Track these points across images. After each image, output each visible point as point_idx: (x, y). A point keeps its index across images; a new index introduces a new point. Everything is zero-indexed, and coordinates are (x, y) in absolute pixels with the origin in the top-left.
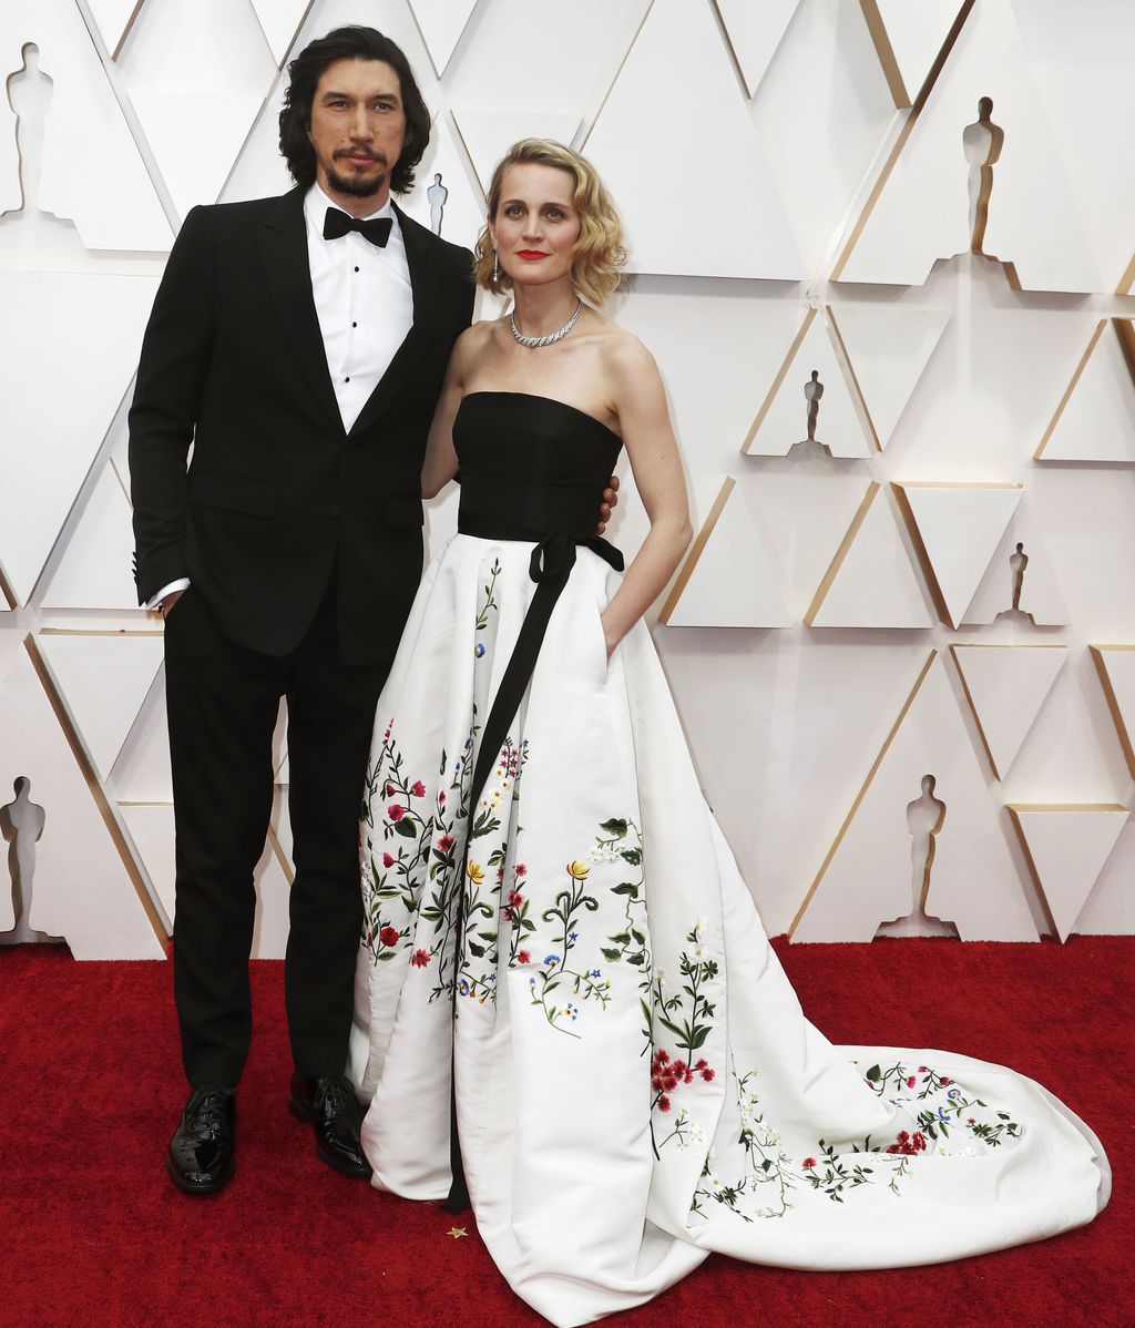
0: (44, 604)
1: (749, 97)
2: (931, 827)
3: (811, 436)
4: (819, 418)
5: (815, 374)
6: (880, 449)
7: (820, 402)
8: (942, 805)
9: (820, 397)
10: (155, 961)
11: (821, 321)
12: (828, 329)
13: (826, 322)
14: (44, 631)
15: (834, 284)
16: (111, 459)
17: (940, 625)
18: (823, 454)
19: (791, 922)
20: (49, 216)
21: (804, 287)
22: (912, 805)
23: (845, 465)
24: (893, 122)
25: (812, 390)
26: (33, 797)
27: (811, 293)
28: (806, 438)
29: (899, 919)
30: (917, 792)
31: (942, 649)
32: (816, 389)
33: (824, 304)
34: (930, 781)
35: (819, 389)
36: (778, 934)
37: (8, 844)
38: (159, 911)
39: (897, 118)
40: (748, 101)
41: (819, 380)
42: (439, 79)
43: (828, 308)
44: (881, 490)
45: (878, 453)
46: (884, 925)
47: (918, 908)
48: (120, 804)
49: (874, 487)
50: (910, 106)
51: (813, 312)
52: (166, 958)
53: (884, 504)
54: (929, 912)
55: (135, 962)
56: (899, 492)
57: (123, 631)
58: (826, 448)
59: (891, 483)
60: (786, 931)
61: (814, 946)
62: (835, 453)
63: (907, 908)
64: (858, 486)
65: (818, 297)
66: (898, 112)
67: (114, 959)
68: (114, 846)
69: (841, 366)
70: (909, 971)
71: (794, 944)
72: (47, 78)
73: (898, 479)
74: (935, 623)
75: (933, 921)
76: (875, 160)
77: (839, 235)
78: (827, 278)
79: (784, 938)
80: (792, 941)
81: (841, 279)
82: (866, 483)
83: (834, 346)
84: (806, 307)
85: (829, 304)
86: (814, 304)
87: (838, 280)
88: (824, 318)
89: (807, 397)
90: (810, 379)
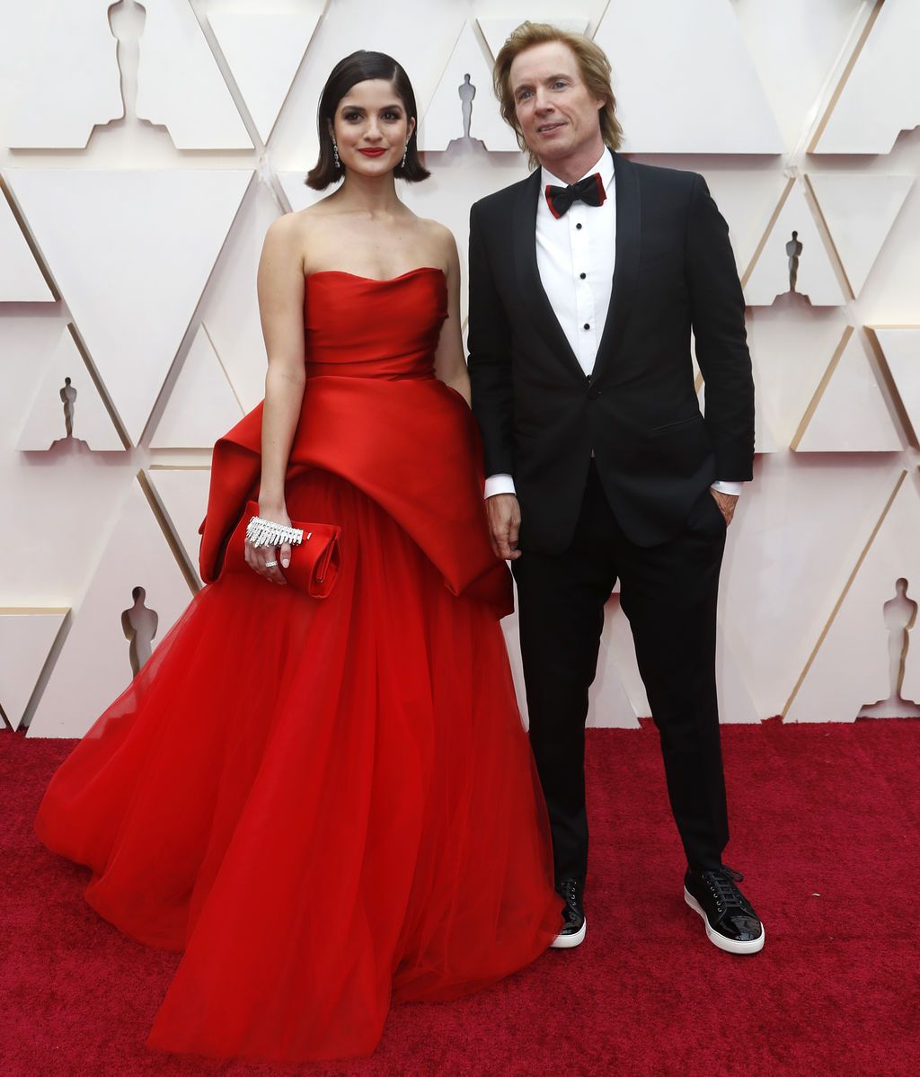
0: (152, 446)
2: (905, 624)
3: (792, 288)
4: (799, 272)
5: (795, 234)
6: (853, 297)
7: (800, 258)
8: (913, 604)
9: (799, 254)
11: (799, 189)
13: (804, 189)
14: (153, 467)
15: (810, 155)
16: (203, 323)
17: (910, 449)
18: (804, 304)
19: (784, 704)
20: (146, 123)
21: (785, 159)
22: (887, 604)
23: (825, 312)
24: (861, 11)
25: (793, 248)
26: (148, 604)
27: (790, 165)
28: (788, 289)
29: (879, 703)
30: (892, 593)
31: (912, 470)
32: (795, 247)
33: (802, 172)
34: (903, 583)
35: (799, 247)
36: (774, 716)
37: (129, 642)
39: (864, 9)
41: (799, 239)
43: (806, 177)
44: (855, 335)
45: (852, 300)
46: (865, 707)
47: (895, 693)
49: (849, 330)
51: (792, 181)
53: (856, 346)
54: (904, 696)
56: (870, 334)
58: (806, 298)
59: (863, 326)
60: (779, 713)
61: (804, 725)
63: (885, 693)
64: (835, 330)
65: (797, 167)
66: (865, 3)
69: (818, 226)
70: (887, 745)
71: (787, 724)
72: (141, 8)
73: (870, 323)
74: (905, 448)
75: (909, 704)
76: (844, 47)
77: (814, 114)
78: (805, 151)
79: (778, 719)
80: (785, 721)
81: (817, 151)
82: (841, 328)
83: (812, 209)
84: (785, 175)
85: (806, 173)
86: (793, 173)
87: (815, 152)
88: (802, 185)
89: (788, 254)
90: (791, 239)
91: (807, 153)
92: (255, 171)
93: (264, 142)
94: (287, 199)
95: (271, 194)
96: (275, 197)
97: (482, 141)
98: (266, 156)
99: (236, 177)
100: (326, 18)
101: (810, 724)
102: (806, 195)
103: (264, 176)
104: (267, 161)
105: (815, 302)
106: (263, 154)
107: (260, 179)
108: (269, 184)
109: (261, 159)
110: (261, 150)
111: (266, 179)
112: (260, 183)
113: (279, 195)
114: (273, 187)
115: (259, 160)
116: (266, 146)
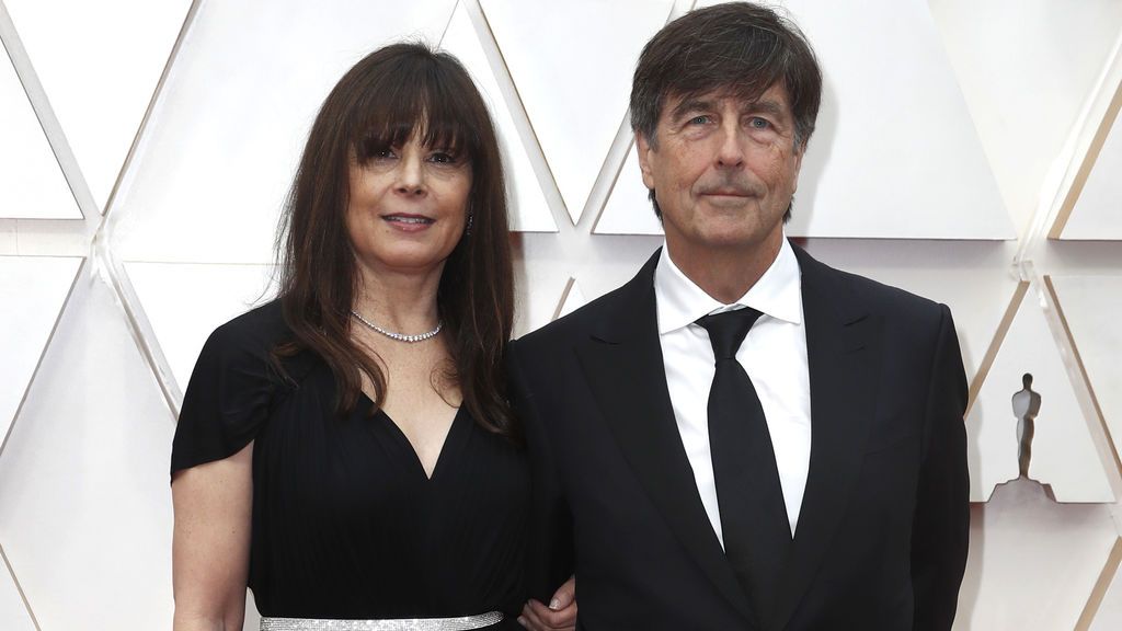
3: (1023, 472)
4: (1035, 447)
5: (1028, 379)
7: (1035, 420)
9: (1035, 413)
11: (1037, 299)
12: (1046, 311)
13: (1043, 300)
15: (1055, 242)
18: (1043, 498)
21: (1012, 249)
23: (1080, 513)
25: (1026, 402)
27: (1021, 259)
28: (1016, 474)
32: (1030, 402)
33: (1039, 272)
35: (1036, 400)
41: (1034, 387)
43: (1047, 279)
51: (1024, 286)
58: (1047, 488)
62: (1060, 496)
64: (1098, 545)
65: (1030, 262)
69: (1068, 365)
78: (1046, 233)
81: (1065, 235)
82: (1110, 540)
83: (1056, 336)
84: (1013, 279)
85: (1047, 274)
86: (1025, 273)
87: (1061, 237)
88: (1041, 294)
89: (1016, 413)
90: (1020, 387)
91: (1049, 239)
92: (85, 259)
93: (101, 210)
94: (142, 309)
95: (115, 300)
96: (119, 302)
98: (106, 230)
103: (97, 266)
104: (106, 240)
105: (1061, 495)
106: (100, 229)
107: (93, 273)
108: (109, 281)
109: (95, 238)
110: (94, 222)
111: (105, 275)
112: (93, 281)
113: (128, 302)
114: (117, 288)
115: (93, 237)
116: (104, 214)
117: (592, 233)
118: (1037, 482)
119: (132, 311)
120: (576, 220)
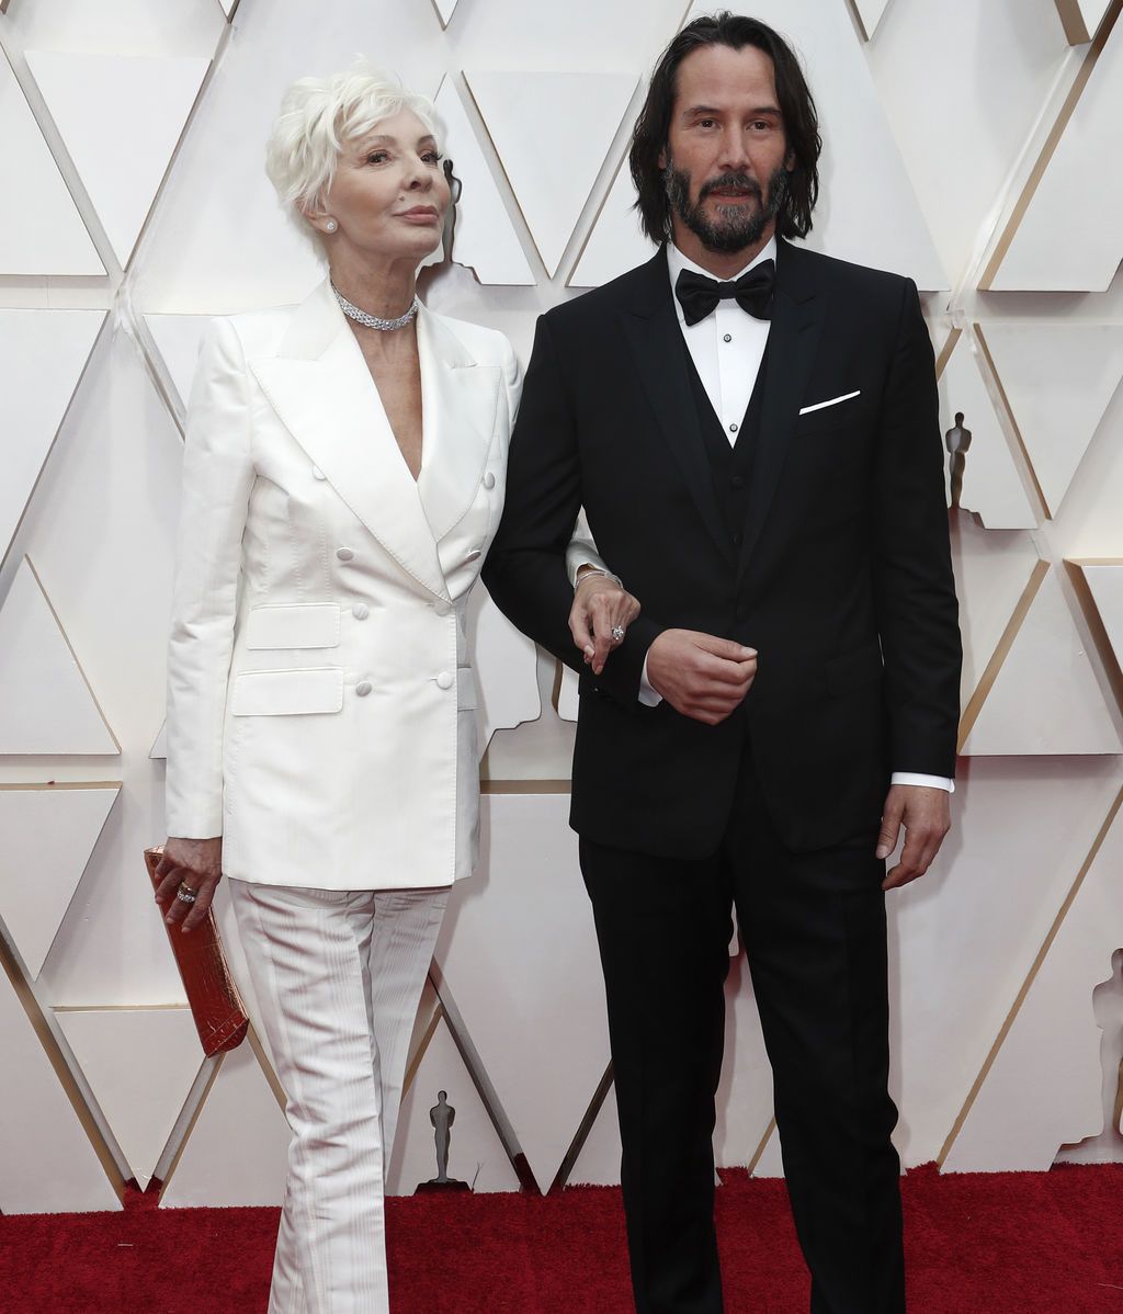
1: (866, 39)
3: (955, 501)
4: (965, 476)
5: (959, 417)
6: (1048, 516)
7: (966, 454)
9: (966, 448)
10: (107, 1213)
11: (967, 344)
12: (976, 356)
13: (974, 347)
15: (984, 293)
16: (26, 556)
19: (941, 1146)
21: (944, 299)
22: (1099, 989)
23: (1004, 538)
24: (1065, 62)
25: (957, 438)
27: (953, 309)
28: (948, 503)
29: (1085, 1140)
32: (960, 438)
33: (972, 321)
34: (1122, 955)
35: (966, 437)
36: (925, 1162)
38: (111, 1147)
39: (1071, 59)
40: (866, 44)
41: (965, 425)
42: (444, 28)
43: (977, 327)
44: (1051, 572)
45: (1046, 520)
46: (1065, 1147)
47: (1110, 1123)
48: (56, 1009)
49: (1042, 567)
50: (1088, 40)
51: (956, 333)
52: (121, 1209)
53: (1054, 588)
55: (83, 1214)
56: (1075, 573)
57: (52, 783)
58: (977, 516)
59: (1065, 562)
60: (934, 1158)
61: (971, 1176)
64: (1021, 567)
65: (962, 312)
66: (1072, 50)
67: (55, 1212)
68: (50, 1064)
69: (995, 405)
70: (1100, 1207)
71: (946, 1175)
73: (1074, 556)
76: (1040, 118)
77: (990, 228)
78: (975, 285)
79: (932, 1167)
80: (943, 1171)
81: (995, 286)
82: (1030, 563)
83: (986, 380)
84: (946, 326)
85: (977, 322)
86: (956, 320)
87: (991, 289)
88: (972, 340)
89: (948, 448)
90: (953, 425)
91: (978, 290)
92: (109, 312)
93: (124, 267)
94: (160, 356)
95: (136, 349)
96: (140, 352)
97: (472, 268)
98: (127, 286)
99: (78, 322)
100: (220, 65)
101: (981, 1174)
102: (977, 356)
103: (122, 319)
104: (127, 294)
105: (989, 523)
106: (122, 284)
107: (116, 325)
108: (131, 332)
109: (118, 293)
110: (117, 278)
111: (126, 325)
112: (117, 331)
113: (149, 351)
114: (138, 337)
115: (115, 293)
116: (126, 271)
117: (567, 286)
118: (967, 510)
119: (150, 356)
120: (552, 275)
